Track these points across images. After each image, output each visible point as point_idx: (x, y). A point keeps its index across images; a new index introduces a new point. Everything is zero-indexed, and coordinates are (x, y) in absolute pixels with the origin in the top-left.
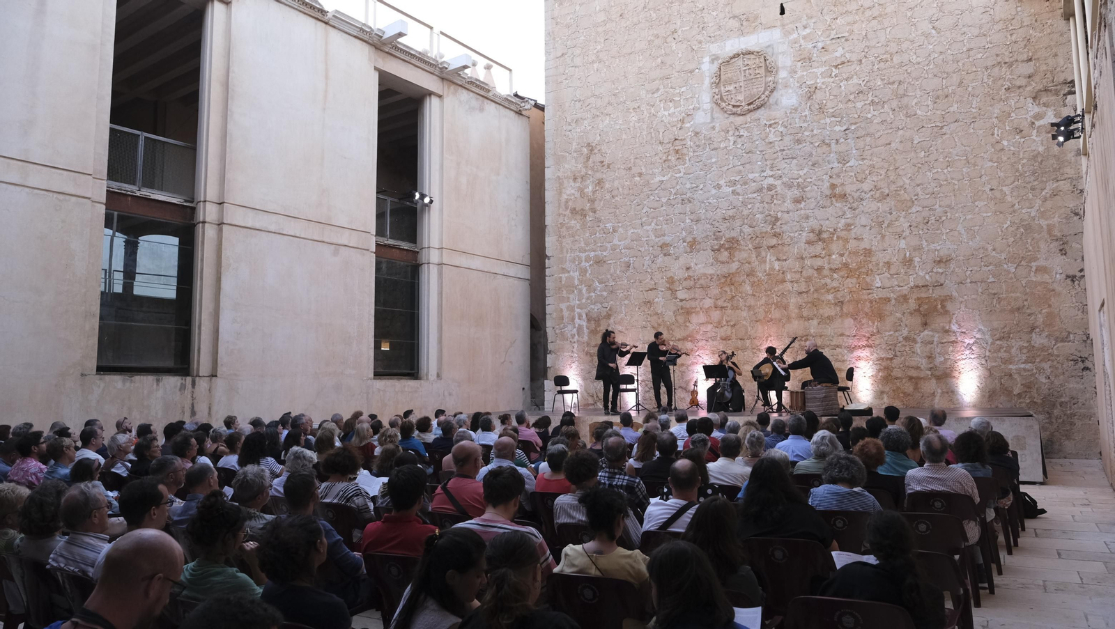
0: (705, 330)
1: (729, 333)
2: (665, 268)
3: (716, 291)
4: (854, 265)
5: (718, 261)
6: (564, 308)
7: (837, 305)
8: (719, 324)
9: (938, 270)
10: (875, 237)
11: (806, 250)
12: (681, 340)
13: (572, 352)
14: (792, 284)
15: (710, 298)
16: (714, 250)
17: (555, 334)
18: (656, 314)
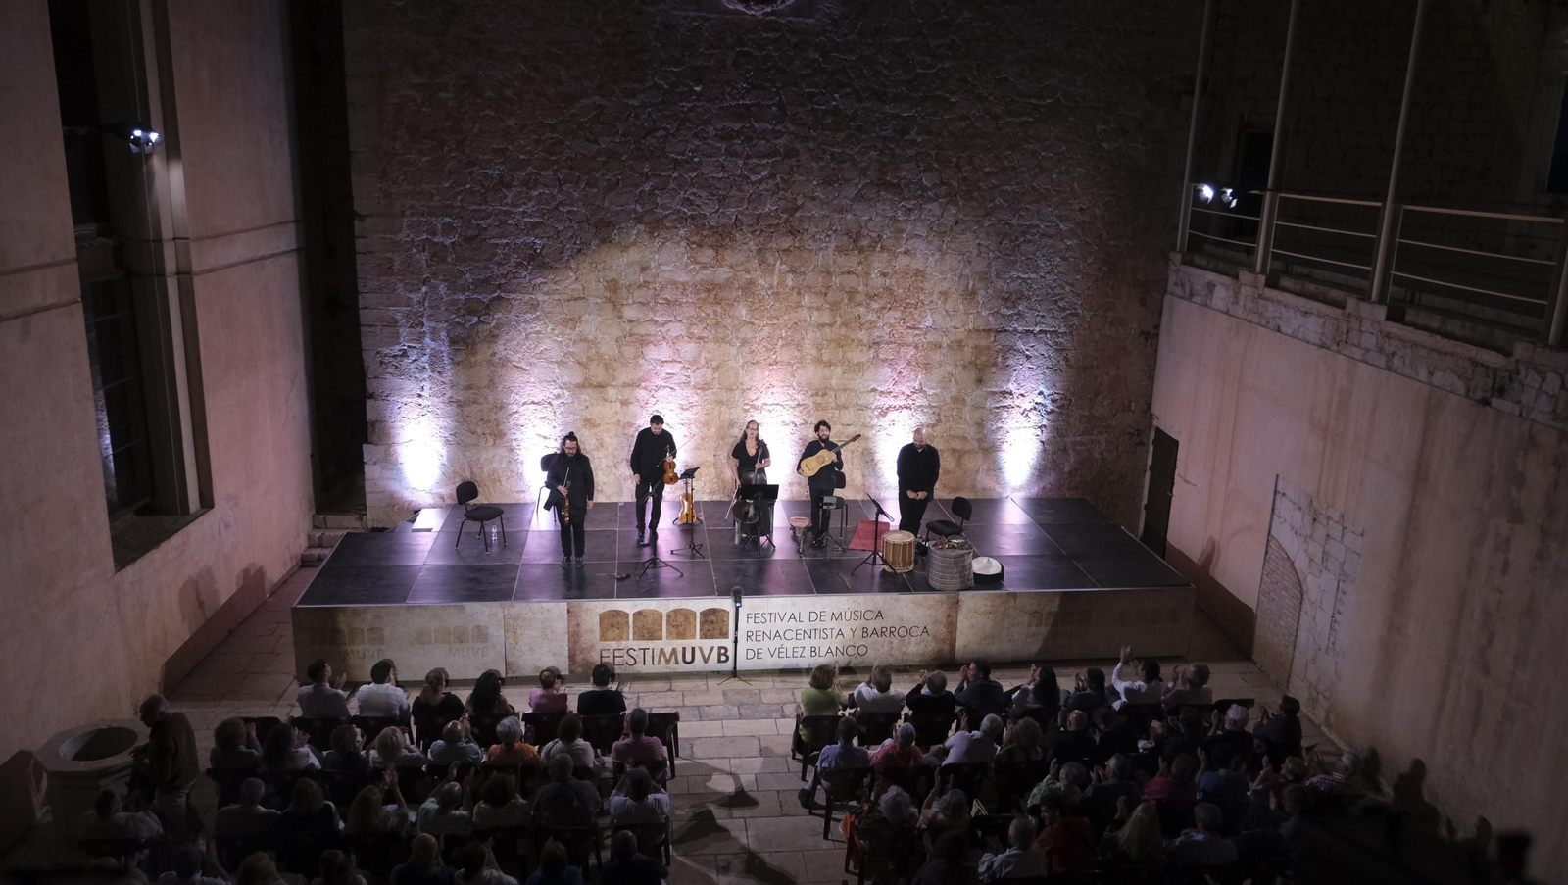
0: (669, 371)
1: (709, 380)
2: (602, 265)
3: (691, 311)
4: (900, 291)
5: (696, 262)
6: (398, 316)
7: (870, 347)
8: (692, 364)
9: (1004, 311)
10: (933, 255)
11: (835, 262)
12: (629, 385)
13: (420, 396)
14: (811, 312)
15: (680, 321)
16: (689, 243)
17: (382, 362)
18: (585, 340)
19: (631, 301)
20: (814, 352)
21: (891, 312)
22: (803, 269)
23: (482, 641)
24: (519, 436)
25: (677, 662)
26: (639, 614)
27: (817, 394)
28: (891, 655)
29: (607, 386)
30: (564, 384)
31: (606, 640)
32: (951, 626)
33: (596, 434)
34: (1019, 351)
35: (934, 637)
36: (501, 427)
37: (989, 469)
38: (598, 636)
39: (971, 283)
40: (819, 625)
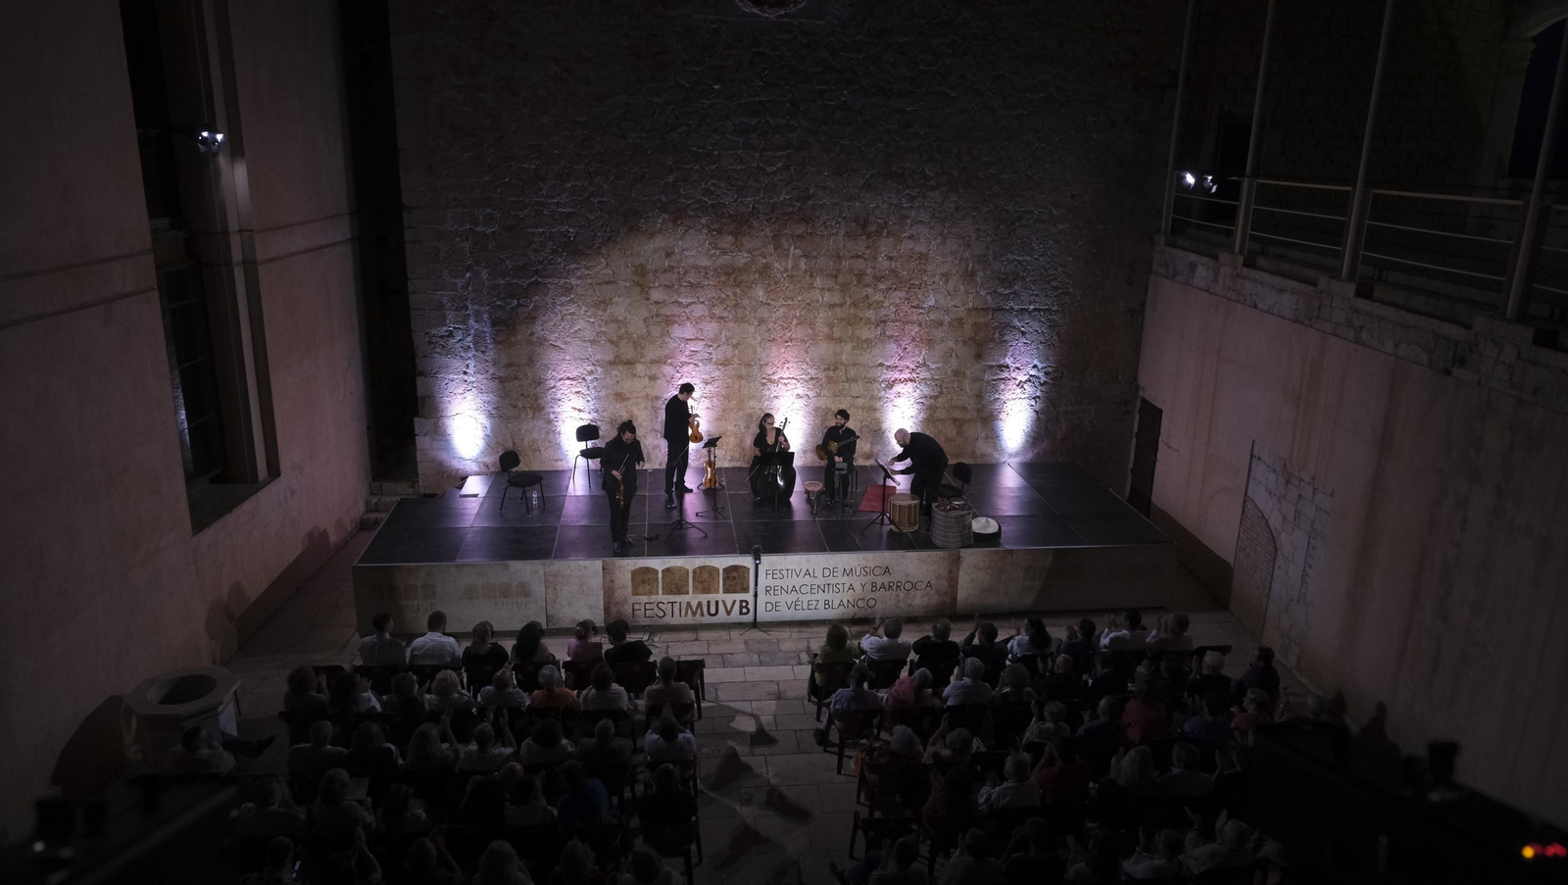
2: (630, 251)
3: (712, 293)
4: (905, 273)
5: (716, 248)
6: (445, 300)
7: (878, 325)
8: (714, 342)
9: (1001, 290)
10: (935, 239)
11: (844, 246)
12: (656, 362)
13: (465, 373)
14: (822, 293)
15: (703, 302)
16: (710, 230)
17: (430, 343)
18: (615, 321)
19: (657, 284)
20: (826, 330)
21: (897, 292)
22: (815, 253)
23: (525, 596)
24: (557, 410)
25: (702, 615)
26: (667, 571)
27: (829, 369)
28: (898, 607)
29: (636, 362)
30: (597, 361)
31: (637, 594)
32: (953, 581)
33: (626, 407)
34: (1014, 327)
35: (937, 591)
36: (540, 401)
37: (987, 437)
38: (630, 591)
39: (971, 265)
40: (832, 580)
